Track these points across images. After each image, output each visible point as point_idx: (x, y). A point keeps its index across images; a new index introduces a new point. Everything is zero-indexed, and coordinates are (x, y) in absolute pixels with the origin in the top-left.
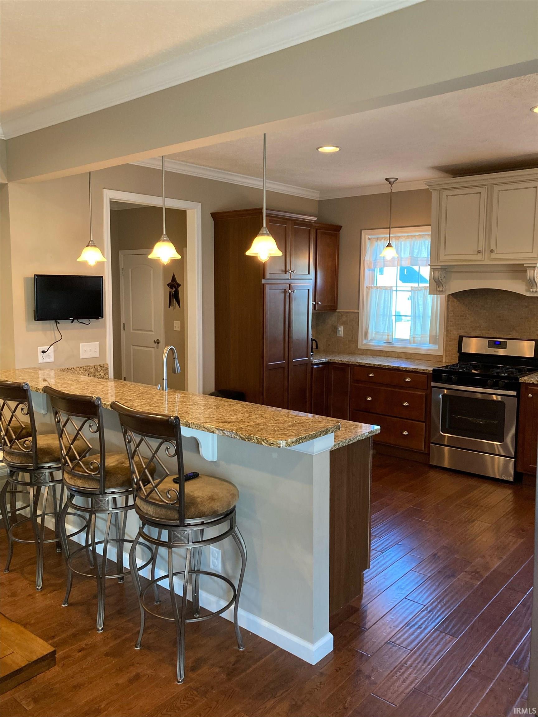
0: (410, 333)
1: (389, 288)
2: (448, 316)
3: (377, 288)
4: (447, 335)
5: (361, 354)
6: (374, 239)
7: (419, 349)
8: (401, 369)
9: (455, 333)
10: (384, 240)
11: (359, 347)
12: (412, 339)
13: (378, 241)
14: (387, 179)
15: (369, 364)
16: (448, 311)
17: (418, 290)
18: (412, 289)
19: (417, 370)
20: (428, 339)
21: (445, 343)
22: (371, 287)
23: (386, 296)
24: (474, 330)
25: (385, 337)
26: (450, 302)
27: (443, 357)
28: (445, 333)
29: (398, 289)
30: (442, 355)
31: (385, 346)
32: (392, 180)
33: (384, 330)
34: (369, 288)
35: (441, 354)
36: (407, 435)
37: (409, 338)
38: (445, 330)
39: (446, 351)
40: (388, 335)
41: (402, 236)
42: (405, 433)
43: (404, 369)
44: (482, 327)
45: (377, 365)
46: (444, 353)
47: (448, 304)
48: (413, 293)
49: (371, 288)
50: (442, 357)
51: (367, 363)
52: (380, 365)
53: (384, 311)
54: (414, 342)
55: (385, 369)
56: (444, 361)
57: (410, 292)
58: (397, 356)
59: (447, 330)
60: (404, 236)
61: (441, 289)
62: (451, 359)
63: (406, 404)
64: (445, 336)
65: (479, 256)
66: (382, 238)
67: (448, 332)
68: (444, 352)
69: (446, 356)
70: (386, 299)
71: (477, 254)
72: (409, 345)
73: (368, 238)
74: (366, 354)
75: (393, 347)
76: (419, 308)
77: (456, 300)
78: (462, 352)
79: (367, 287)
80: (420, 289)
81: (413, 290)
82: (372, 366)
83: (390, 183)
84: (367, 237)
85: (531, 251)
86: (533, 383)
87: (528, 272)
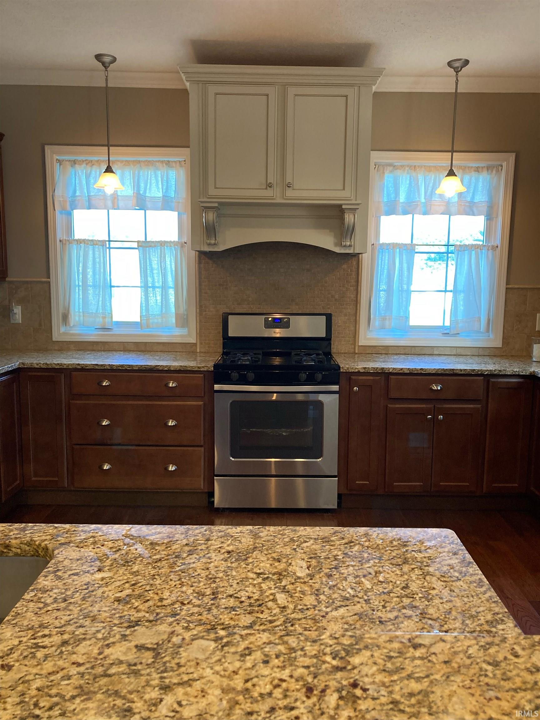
0: (141, 313)
1: (100, 243)
2: (200, 284)
3: (79, 242)
4: (201, 314)
5: (59, 350)
6: (67, 163)
7: (161, 336)
8: (161, 369)
9: (212, 309)
10: (87, 164)
11: (54, 339)
12: (144, 322)
13: (76, 165)
14: (98, 57)
15: (102, 365)
16: (200, 278)
17: (150, 246)
18: (140, 244)
19: (189, 369)
20: (174, 320)
21: (198, 324)
22: (68, 241)
23: (97, 256)
25: (100, 320)
26: (202, 265)
27: (196, 346)
28: (198, 310)
29: (113, 245)
30: (195, 342)
31: (98, 335)
32: (107, 59)
33: (97, 311)
34: (64, 242)
35: (193, 340)
36: (176, 470)
37: (139, 320)
38: (198, 307)
39: (200, 336)
40: (104, 318)
41: (118, 161)
42: (172, 468)
43: (166, 369)
44: (250, 299)
46: (198, 340)
47: (200, 268)
48: (141, 251)
49: (67, 243)
50: (195, 344)
51: (97, 365)
52: (122, 366)
53: (94, 279)
54: (148, 326)
55: (132, 371)
56: (198, 351)
57: (137, 250)
58: (122, 349)
59: (201, 306)
60: (122, 162)
61: (213, 242)
62: (209, 347)
63: (171, 423)
64: (198, 315)
65: (269, 193)
66: (83, 161)
67: (201, 308)
68: (198, 337)
69: (201, 344)
70: (98, 260)
71: (266, 189)
72: (138, 331)
73: (57, 159)
74: (69, 350)
75: (112, 335)
76: (153, 274)
77: (211, 262)
78: (229, 335)
79: (60, 241)
80: (153, 245)
81: (141, 246)
82: (108, 368)
83: (103, 64)
84: (56, 157)
85: (342, 188)
86: (359, 372)
87: (346, 216)
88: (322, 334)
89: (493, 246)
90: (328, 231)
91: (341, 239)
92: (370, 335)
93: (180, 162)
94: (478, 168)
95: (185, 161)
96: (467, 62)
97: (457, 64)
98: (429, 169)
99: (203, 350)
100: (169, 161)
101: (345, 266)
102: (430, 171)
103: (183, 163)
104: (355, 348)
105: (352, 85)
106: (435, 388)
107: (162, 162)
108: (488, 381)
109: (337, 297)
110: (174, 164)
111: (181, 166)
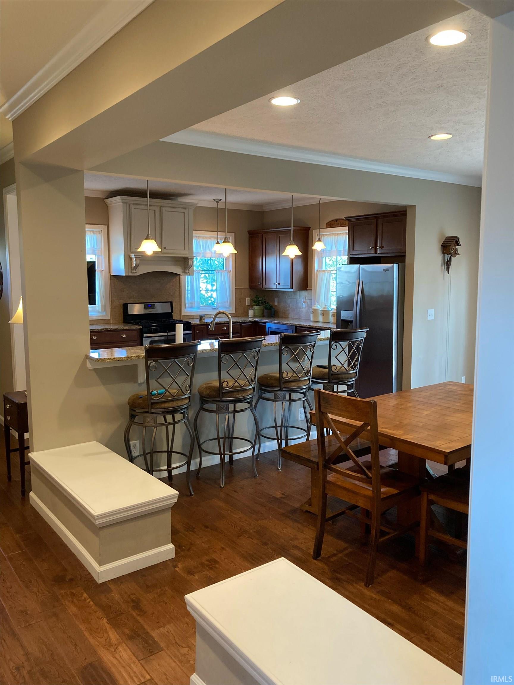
2: (111, 290)
4: (112, 304)
7: (93, 317)
9: (117, 302)
15: (94, 329)
16: (111, 287)
21: (111, 310)
24: (130, 299)
26: (112, 280)
35: (108, 318)
38: (110, 301)
39: (112, 315)
44: (134, 296)
45: (101, 329)
46: (111, 317)
47: (111, 282)
50: (110, 319)
52: (103, 329)
55: (108, 331)
56: (111, 323)
59: (112, 301)
61: (135, 271)
62: (116, 321)
67: (112, 302)
69: (112, 319)
77: (116, 279)
78: (129, 314)
82: (97, 330)
85: (184, 249)
86: (198, 325)
87: (189, 261)
88: (170, 311)
89: (229, 271)
90: (179, 266)
91: (185, 270)
92: (186, 310)
93: (99, 231)
94: (221, 238)
95: (102, 231)
96: (221, 200)
97: (217, 200)
98: (204, 238)
99: (113, 322)
100: (94, 231)
101: (174, 280)
102: (204, 239)
103: (101, 232)
104: (180, 317)
105: (185, 208)
106: (224, 329)
107: (90, 231)
108: (241, 325)
109: (171, 294)
110: (96, 232)
111: (99, 233)
